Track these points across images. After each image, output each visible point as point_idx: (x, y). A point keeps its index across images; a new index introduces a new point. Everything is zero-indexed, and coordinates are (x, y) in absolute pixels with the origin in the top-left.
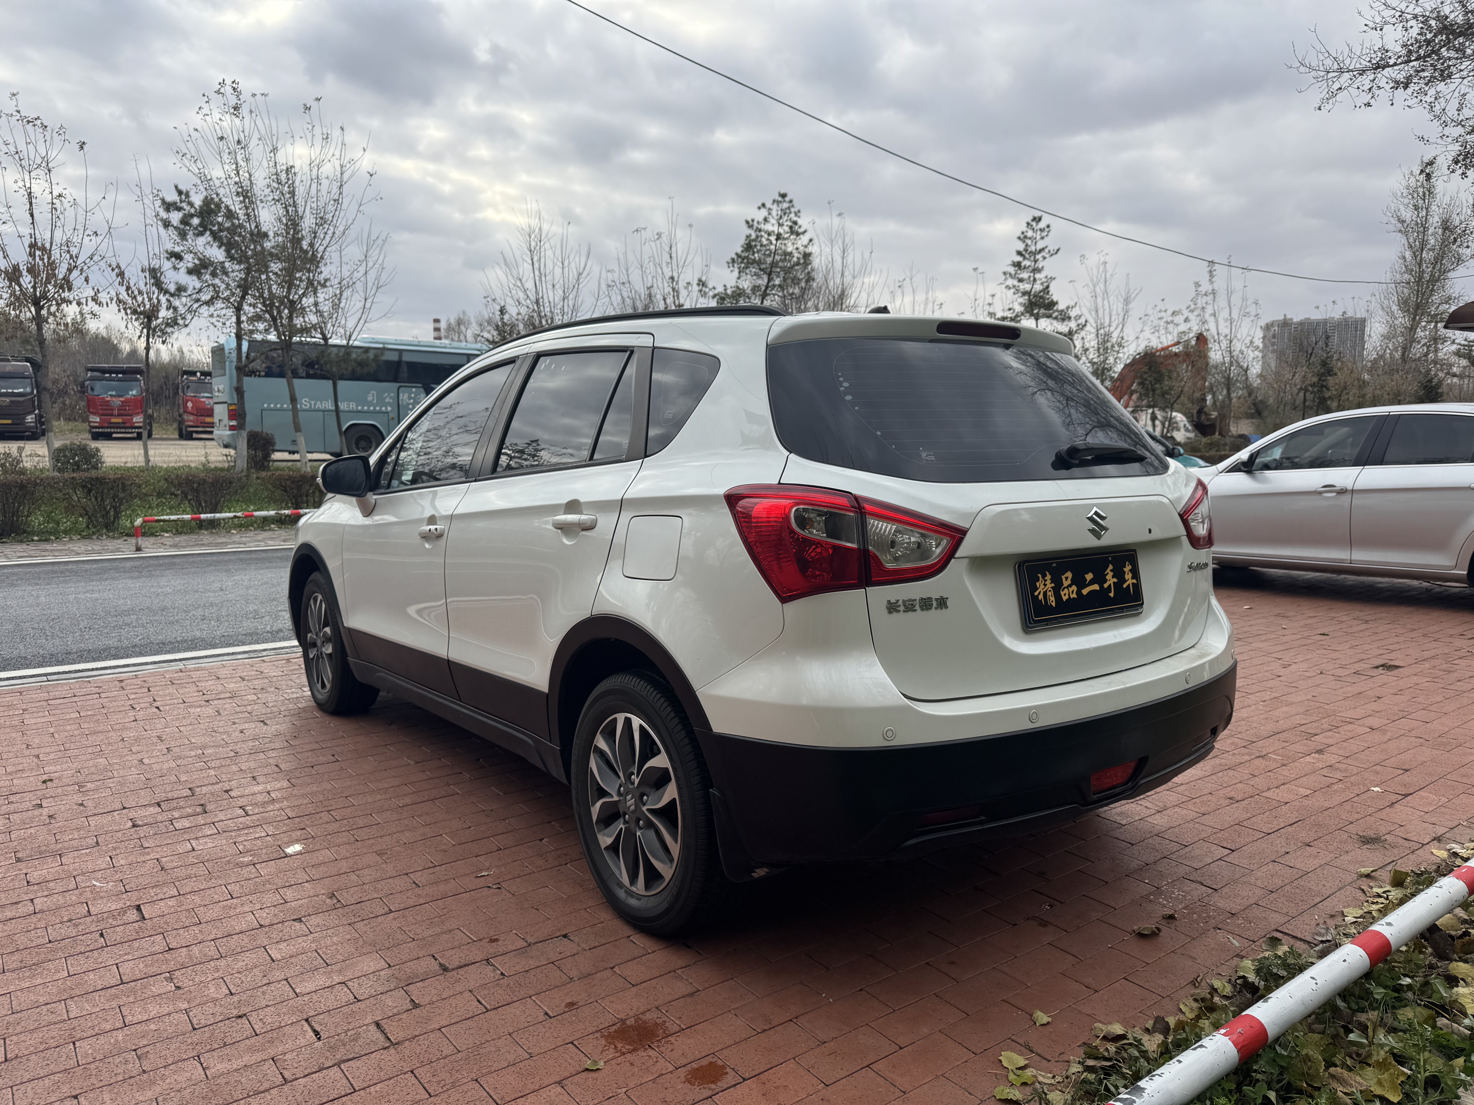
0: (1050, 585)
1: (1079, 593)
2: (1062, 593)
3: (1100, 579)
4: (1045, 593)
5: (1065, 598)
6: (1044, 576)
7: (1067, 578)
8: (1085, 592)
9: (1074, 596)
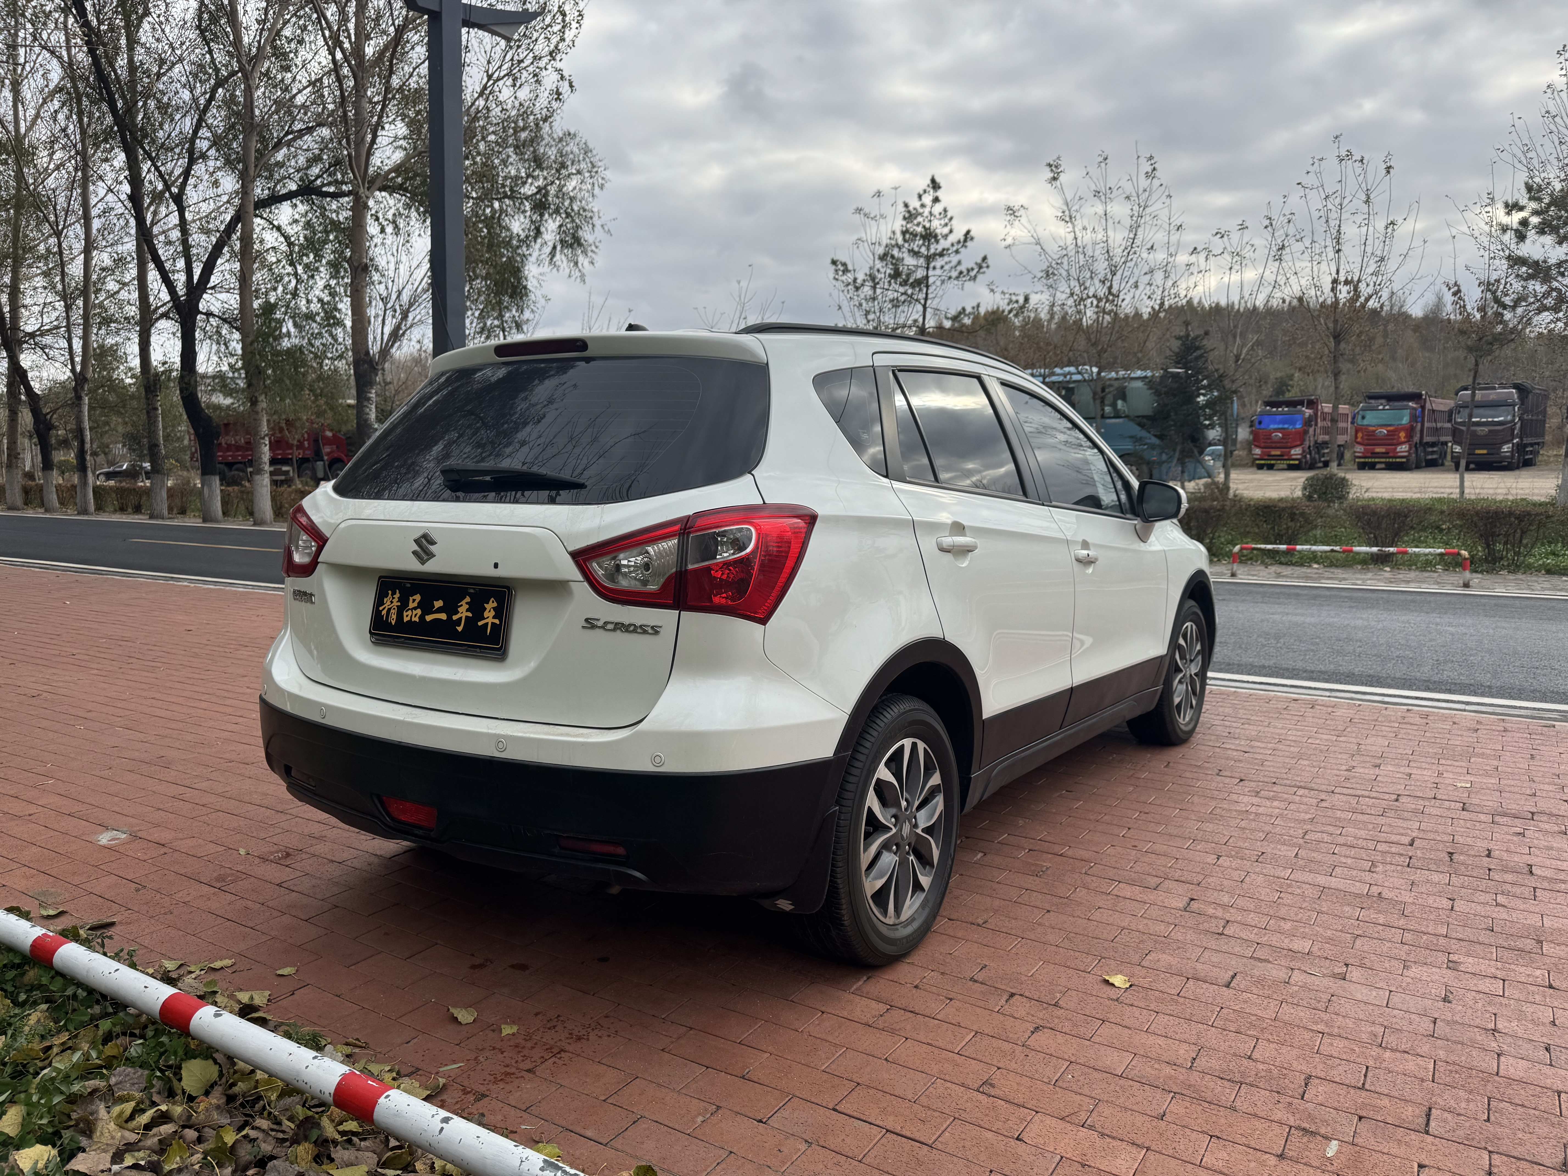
0: (396, 603)
1: (422, 617)
2: (405, 614)
3: (451, 608)
4: (389, 610)
5: (406, 619)
6: (394, 593)
7: (414, 601)
8: (429, 618)
9: (417, 619)
